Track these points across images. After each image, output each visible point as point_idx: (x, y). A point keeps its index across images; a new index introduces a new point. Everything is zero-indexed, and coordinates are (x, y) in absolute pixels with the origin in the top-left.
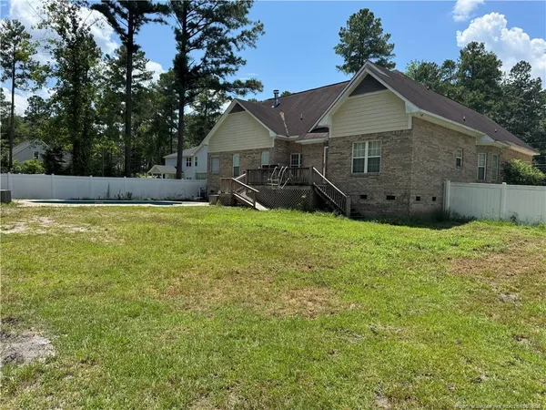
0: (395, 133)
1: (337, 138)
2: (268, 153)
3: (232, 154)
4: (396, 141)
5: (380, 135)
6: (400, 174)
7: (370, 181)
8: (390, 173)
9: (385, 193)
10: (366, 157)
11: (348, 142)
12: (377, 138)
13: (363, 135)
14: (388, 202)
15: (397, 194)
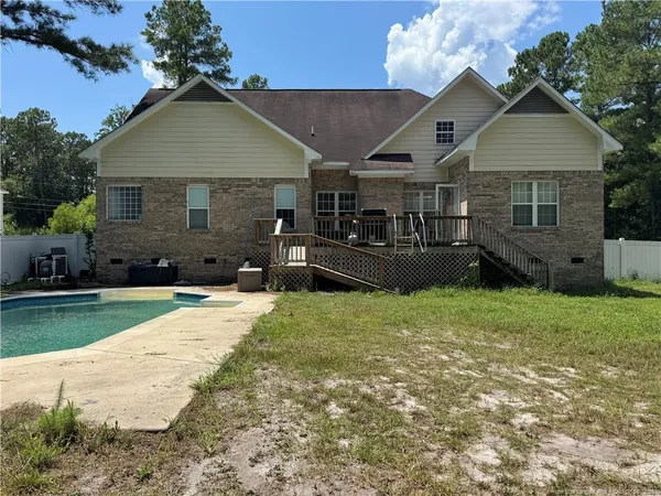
0: (580, 173)
1: (485, 173)
2: (293, 187)
3: (184, 183)
4: (581, 184)
5: (557, 175)
6: (589, 228)
7: (545, 238)
8: (576, 227)
9: (569, 254)
10: (535, 204)
11: (503, 180)
12: (553, 179)
13: (530, 173)
14: (574, 266)
15: (586, 255)
